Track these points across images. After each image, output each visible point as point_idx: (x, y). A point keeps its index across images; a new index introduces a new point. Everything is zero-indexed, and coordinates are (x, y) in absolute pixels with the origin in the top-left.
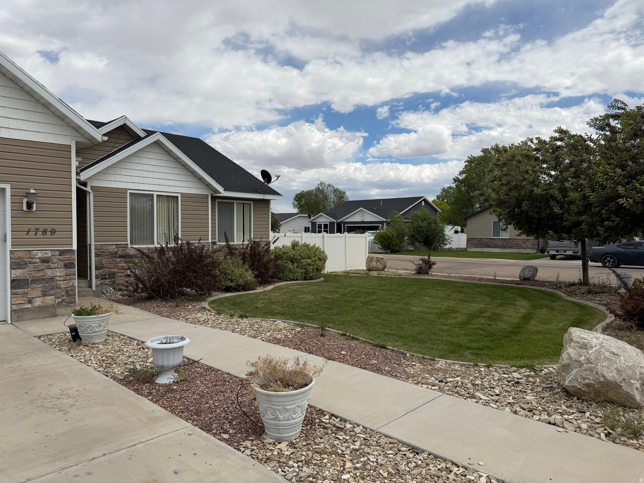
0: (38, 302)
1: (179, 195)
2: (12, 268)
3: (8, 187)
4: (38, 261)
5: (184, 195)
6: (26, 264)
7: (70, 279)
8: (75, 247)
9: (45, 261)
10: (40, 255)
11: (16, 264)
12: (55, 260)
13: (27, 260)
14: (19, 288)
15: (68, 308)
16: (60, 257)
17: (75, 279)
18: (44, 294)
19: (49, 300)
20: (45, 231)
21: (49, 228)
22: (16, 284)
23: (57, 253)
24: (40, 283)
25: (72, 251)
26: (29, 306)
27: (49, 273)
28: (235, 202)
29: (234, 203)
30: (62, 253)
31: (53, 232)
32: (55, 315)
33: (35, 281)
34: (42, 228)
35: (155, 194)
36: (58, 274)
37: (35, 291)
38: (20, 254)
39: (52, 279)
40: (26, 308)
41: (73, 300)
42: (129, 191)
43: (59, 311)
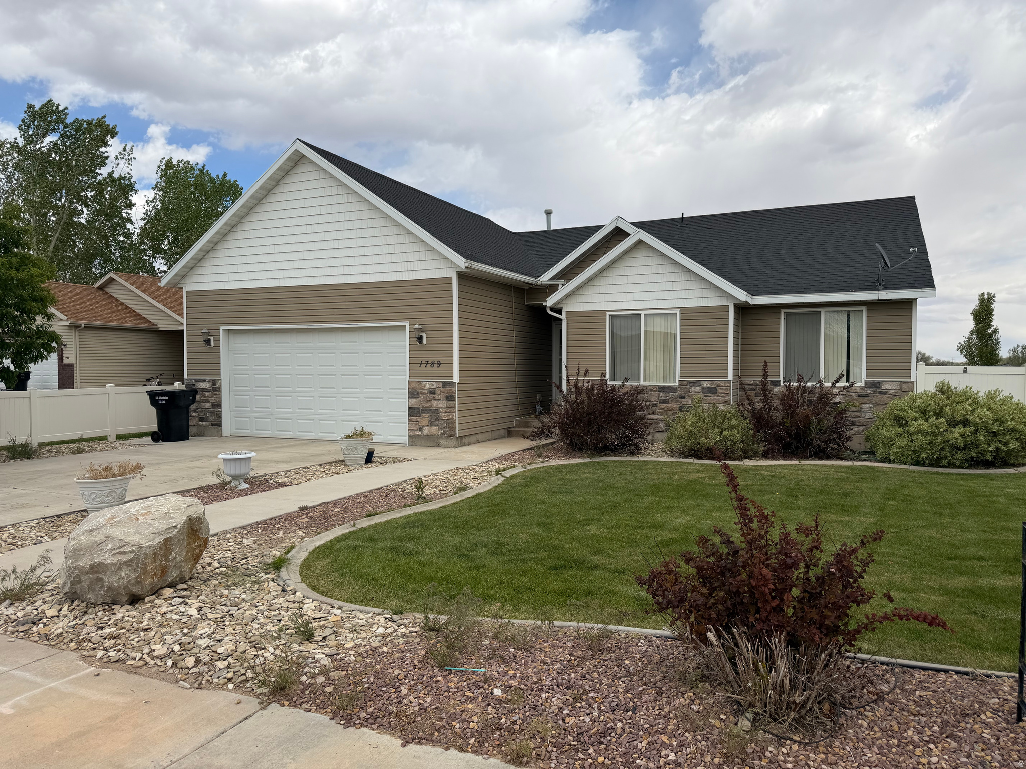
0: (426, 430)
1: (678, 312)
2: (409, 397)
3: (406, 324)
4: (426, 391)
5: (684, 311)
6: (418, 394)
7: (451, 412)
8: (456, 379)
9: (432, 392)
10: (428, 386)
11: (413, 394)
12: (438, 392)
13: (420, 390)
14: (413, 416)
15: (449, 440)
16: (442, 389)
17: (455, 412)
18: (431, 424)
19: (434, 430)
20: (433, 364)
21: (436, 360)
22: (413, 411)
23: (441, 385)
24: (428, 413)
25: (452, 384)
26: (420, 433)
27: (435, 404)
28: (823, 311)
29: (819, 313)
30: (445, 385)
31: (439, 364)
32: (439, 446)
33: (425, 410)
34: (430, 360)
35: (643, 313)
36: (441, 406)
37: (424, 420)
38: (414, 385)
39: (437, 409)
40: (418, 435)
41: (453, 433)
42: (608, 314)
43: (442, 441)
